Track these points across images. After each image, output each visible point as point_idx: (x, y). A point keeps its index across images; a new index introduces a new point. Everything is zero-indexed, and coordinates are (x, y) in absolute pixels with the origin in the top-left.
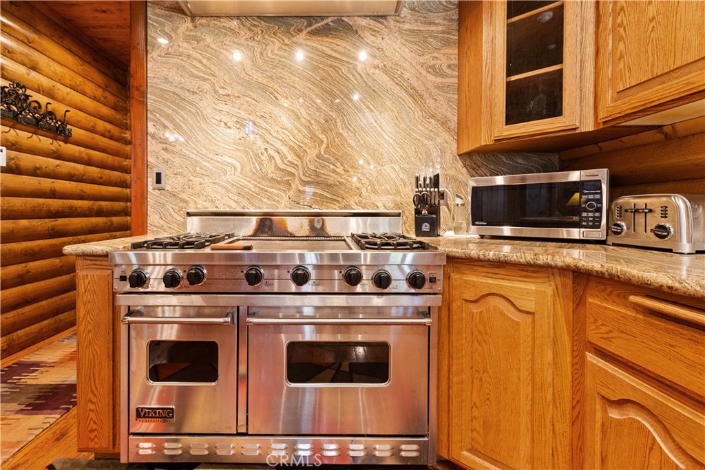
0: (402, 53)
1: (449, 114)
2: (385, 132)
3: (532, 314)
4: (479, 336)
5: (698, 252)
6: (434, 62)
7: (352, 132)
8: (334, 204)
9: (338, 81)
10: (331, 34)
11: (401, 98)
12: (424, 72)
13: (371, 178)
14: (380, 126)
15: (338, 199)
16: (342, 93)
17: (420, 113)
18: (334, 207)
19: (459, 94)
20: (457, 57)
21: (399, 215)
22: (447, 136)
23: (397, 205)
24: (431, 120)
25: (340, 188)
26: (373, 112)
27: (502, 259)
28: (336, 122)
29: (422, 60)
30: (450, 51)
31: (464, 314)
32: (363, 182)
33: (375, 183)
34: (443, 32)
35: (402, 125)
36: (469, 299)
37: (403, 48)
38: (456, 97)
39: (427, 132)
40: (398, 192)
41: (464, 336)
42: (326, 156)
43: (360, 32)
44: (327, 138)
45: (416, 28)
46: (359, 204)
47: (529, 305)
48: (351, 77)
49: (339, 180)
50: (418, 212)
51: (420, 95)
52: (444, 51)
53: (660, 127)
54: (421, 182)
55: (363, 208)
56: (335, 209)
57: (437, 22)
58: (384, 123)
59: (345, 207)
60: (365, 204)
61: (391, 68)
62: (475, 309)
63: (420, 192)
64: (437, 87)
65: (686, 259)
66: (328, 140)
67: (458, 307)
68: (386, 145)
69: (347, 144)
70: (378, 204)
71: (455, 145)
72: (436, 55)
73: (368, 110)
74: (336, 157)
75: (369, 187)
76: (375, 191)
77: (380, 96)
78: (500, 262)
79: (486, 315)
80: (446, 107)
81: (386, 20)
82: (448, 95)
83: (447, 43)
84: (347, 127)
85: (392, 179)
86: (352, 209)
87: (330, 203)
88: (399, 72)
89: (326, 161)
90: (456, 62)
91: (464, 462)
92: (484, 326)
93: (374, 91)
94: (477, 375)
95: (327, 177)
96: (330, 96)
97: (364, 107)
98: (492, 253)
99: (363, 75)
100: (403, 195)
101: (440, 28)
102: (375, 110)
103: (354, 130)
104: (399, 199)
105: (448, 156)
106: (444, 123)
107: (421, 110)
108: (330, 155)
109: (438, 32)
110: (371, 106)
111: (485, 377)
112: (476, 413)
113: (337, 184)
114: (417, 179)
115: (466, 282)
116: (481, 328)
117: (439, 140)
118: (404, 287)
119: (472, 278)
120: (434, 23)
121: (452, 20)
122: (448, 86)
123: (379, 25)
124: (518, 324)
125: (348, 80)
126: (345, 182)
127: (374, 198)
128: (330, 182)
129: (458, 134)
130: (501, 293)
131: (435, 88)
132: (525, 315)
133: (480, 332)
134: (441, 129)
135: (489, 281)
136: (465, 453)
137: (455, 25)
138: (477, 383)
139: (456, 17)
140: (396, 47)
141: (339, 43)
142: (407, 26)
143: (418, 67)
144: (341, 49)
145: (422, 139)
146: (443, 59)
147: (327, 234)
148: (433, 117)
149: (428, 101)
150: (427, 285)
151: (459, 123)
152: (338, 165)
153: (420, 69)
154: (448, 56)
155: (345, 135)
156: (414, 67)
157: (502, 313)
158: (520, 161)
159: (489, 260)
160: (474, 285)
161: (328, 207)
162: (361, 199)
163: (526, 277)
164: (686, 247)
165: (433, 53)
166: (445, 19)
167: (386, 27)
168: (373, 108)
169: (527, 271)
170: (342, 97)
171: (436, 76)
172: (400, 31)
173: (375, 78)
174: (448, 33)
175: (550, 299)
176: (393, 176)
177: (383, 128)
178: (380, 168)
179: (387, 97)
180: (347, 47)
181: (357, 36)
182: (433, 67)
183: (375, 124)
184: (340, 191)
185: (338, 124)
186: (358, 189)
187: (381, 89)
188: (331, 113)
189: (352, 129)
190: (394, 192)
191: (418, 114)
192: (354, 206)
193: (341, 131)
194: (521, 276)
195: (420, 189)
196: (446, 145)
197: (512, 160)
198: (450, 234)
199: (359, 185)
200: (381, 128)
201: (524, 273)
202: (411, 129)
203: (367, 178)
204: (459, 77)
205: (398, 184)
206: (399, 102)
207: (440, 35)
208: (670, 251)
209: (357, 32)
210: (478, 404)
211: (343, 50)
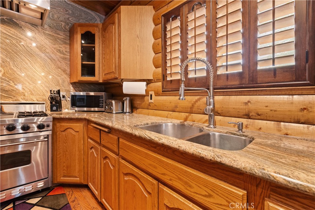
0: (45, 42)
1: (66, 68)
2: (37, 71)
3: (78, 132)
4: (65, 142)
5: (116, 113)
6: (60, 49)
7: (19, 69)
8: (9, 99)
9: (10, 46)
10: (5, 24)
11: (45, 59)
12: (55, 51)
13: (30, 89)
14: (34, 68)
15: (11, 97)
16: (13, 51)
17: (54, 66)
18: (9, 100)
19: (70, 62)
20: (69, 49)
21: (44, 104)
22: (66, 76)
23: (44, 100)
24: (59, 69)
25: (12, 92)
26: (31, 62)
27: (70, 117)
28: (9, 64)
29: (55, 46)
30: (66, 46)
31: (61, 136)
32: (26, 90)
33: (32, 91)
34: (63, 39)
35: (46, 69)
36: (62, 130)
37: (46, 40)
38: (69, 63)
39: (57, 73)
40: (44, 95)
41: (61, 142)
42: (3, 77)
43: (23, 28)
44: (4, 69)
45: (51, 34)
46: (24, 99)
47: (77, 130)
48: (18, 45)
49: (12, 89)
50: (51, 103)
51: (54, 59)
52: (64, 45)
53: (118, 83)
54: (52, 92)
55: (26, 101)
56: (10, 101)
57: (61, 34)
58: (37, 68)
59: (16, 100)
60: (27, 99)
61: (40, 46)
62: (64, 133)
63: (51, 96)
64: (61, 58)
65: (114, 114)
66: (4, 71)
67: (59, 134)
68: (38, 76)
69: (17, 74)
70: (34, 99)
71: (69, 80)
72: (61, 46)
73: (28, 61)
74: (10, 78)
75: (29, 92)
76: (32, 94)
77: (34, 56)
78: (70, 118)
79: (67, 135)
80: (65, 66)
81: (37, 27)
82: (66, 61)
83: (65, 43)
84: (16, 66)
85: (41, 90)
86: (20, 101)
87: (6, 98)
88: (44, 49)
89: (3, 80)
90: (69, 51)
91: (61, 181)
92: (66, 138)
93: (31, 54)
94: (65, 153)
95: (4, 87)
96: (6, 51)
97: (26, 59)
98: (67, 116)
99: (25, 46)
100: (46, 96)
101: (62, 37)
102: (32, 62)
103: (21, 68)
104: (44, 97)
105: (66, 83)
106: (64, 71)
107: (55, 65)
108: (6, 77)
109: (61, 38)
110: (30, 60)
111: (67, 153)
112: (64, 164)
113: (11, 90)
114: (51, 91)
115: (61, 125)
116: (66, 139)
117: (63, 77)
118: (36, 129)
119: (63, 124)
120: (60, 35)
121: (67, 36)
122: (66, 58)
123: (33, 28)
124: (75, 135)
125: (17, 47)
126: (15, 90)
127: (31, 97)
128: (6, 89)
129: (70, 76)
130: (71, 127)
131: (60, 58)
132: (77, 133)
133: (65, 140)
134: (63, 73)
135: (68, 124)
136: (62, 178)
137: (68, 38)
138: (65, 155)
139: (68, 35)
140: (42, 39)
141: (11, 29)
142: (47, 32)
143: (53, 49)
144: (12, 32)
145: (55, 76)
146: (64, 49)
147: (4, 112)
148: (60, 68)
149: (57, 62)
150: (46, 128)
151: (70, 72)
152: (11, 82)
153: (54, 50)
154: (66, 48)
155: (15, 69)
156: (51, 48)
157: (71, 133)
158: (92, 87)
159: (67, 118)
160: (63, 126)
161: (5, 100)
162: (25, 97)
163: (78, 122)
164: (114, 112)
165: (59, 45)
166: (64, 34)
167: (37, 29)
168: (31, 61)
169: (78, 120)
170: (13, 53)
171: (61, 54)
172: (44, 33)
173: (32, 49)
174: (65, 40)
175: (82, 127)
176: (42, 88)
177: (36, 69)
178: (34, 85)
179: (38, 57)
180: (16, 32)
181: (21, 29)
182: (59, 50)
183: (32, 67)
184: (13, 93)
185: (11, 64)
186: (23, 93)
187: (35, 54)
188: (6, 59)
189: (19, 68)
190: (42, 95)
191: (53, 66)
192: (21, 100)
193: (12, 67)
194: (76, 122)
195: (52, 95)
196: (65, 79)
197: (90, 86)
198: (66, 111)
199: (23, 91)
200: (35, 69)
201: (77, 121)
202: (50, 71)
203: (28, 89)
204: (70, 56)
205: (44, 92)
206: (45, 61)
207: (62, 39)
208: (112, 113)
209: (21, 27)
210: (65, 162)
211: (13, 33)
